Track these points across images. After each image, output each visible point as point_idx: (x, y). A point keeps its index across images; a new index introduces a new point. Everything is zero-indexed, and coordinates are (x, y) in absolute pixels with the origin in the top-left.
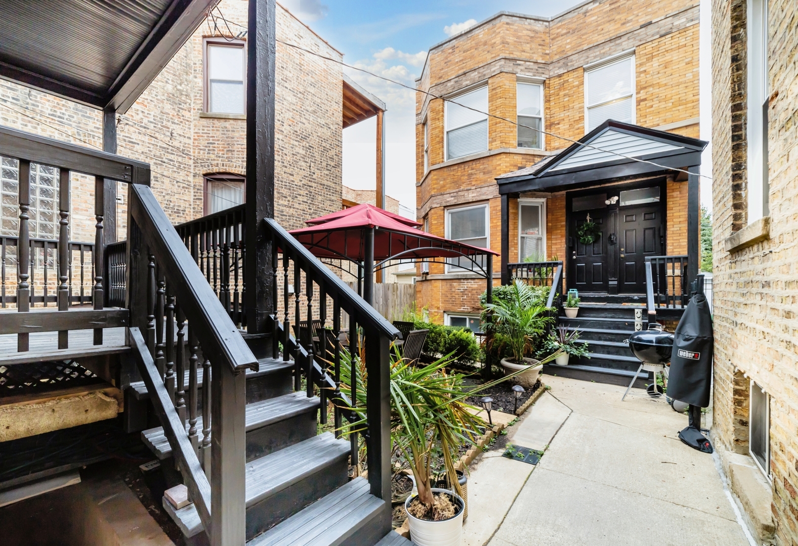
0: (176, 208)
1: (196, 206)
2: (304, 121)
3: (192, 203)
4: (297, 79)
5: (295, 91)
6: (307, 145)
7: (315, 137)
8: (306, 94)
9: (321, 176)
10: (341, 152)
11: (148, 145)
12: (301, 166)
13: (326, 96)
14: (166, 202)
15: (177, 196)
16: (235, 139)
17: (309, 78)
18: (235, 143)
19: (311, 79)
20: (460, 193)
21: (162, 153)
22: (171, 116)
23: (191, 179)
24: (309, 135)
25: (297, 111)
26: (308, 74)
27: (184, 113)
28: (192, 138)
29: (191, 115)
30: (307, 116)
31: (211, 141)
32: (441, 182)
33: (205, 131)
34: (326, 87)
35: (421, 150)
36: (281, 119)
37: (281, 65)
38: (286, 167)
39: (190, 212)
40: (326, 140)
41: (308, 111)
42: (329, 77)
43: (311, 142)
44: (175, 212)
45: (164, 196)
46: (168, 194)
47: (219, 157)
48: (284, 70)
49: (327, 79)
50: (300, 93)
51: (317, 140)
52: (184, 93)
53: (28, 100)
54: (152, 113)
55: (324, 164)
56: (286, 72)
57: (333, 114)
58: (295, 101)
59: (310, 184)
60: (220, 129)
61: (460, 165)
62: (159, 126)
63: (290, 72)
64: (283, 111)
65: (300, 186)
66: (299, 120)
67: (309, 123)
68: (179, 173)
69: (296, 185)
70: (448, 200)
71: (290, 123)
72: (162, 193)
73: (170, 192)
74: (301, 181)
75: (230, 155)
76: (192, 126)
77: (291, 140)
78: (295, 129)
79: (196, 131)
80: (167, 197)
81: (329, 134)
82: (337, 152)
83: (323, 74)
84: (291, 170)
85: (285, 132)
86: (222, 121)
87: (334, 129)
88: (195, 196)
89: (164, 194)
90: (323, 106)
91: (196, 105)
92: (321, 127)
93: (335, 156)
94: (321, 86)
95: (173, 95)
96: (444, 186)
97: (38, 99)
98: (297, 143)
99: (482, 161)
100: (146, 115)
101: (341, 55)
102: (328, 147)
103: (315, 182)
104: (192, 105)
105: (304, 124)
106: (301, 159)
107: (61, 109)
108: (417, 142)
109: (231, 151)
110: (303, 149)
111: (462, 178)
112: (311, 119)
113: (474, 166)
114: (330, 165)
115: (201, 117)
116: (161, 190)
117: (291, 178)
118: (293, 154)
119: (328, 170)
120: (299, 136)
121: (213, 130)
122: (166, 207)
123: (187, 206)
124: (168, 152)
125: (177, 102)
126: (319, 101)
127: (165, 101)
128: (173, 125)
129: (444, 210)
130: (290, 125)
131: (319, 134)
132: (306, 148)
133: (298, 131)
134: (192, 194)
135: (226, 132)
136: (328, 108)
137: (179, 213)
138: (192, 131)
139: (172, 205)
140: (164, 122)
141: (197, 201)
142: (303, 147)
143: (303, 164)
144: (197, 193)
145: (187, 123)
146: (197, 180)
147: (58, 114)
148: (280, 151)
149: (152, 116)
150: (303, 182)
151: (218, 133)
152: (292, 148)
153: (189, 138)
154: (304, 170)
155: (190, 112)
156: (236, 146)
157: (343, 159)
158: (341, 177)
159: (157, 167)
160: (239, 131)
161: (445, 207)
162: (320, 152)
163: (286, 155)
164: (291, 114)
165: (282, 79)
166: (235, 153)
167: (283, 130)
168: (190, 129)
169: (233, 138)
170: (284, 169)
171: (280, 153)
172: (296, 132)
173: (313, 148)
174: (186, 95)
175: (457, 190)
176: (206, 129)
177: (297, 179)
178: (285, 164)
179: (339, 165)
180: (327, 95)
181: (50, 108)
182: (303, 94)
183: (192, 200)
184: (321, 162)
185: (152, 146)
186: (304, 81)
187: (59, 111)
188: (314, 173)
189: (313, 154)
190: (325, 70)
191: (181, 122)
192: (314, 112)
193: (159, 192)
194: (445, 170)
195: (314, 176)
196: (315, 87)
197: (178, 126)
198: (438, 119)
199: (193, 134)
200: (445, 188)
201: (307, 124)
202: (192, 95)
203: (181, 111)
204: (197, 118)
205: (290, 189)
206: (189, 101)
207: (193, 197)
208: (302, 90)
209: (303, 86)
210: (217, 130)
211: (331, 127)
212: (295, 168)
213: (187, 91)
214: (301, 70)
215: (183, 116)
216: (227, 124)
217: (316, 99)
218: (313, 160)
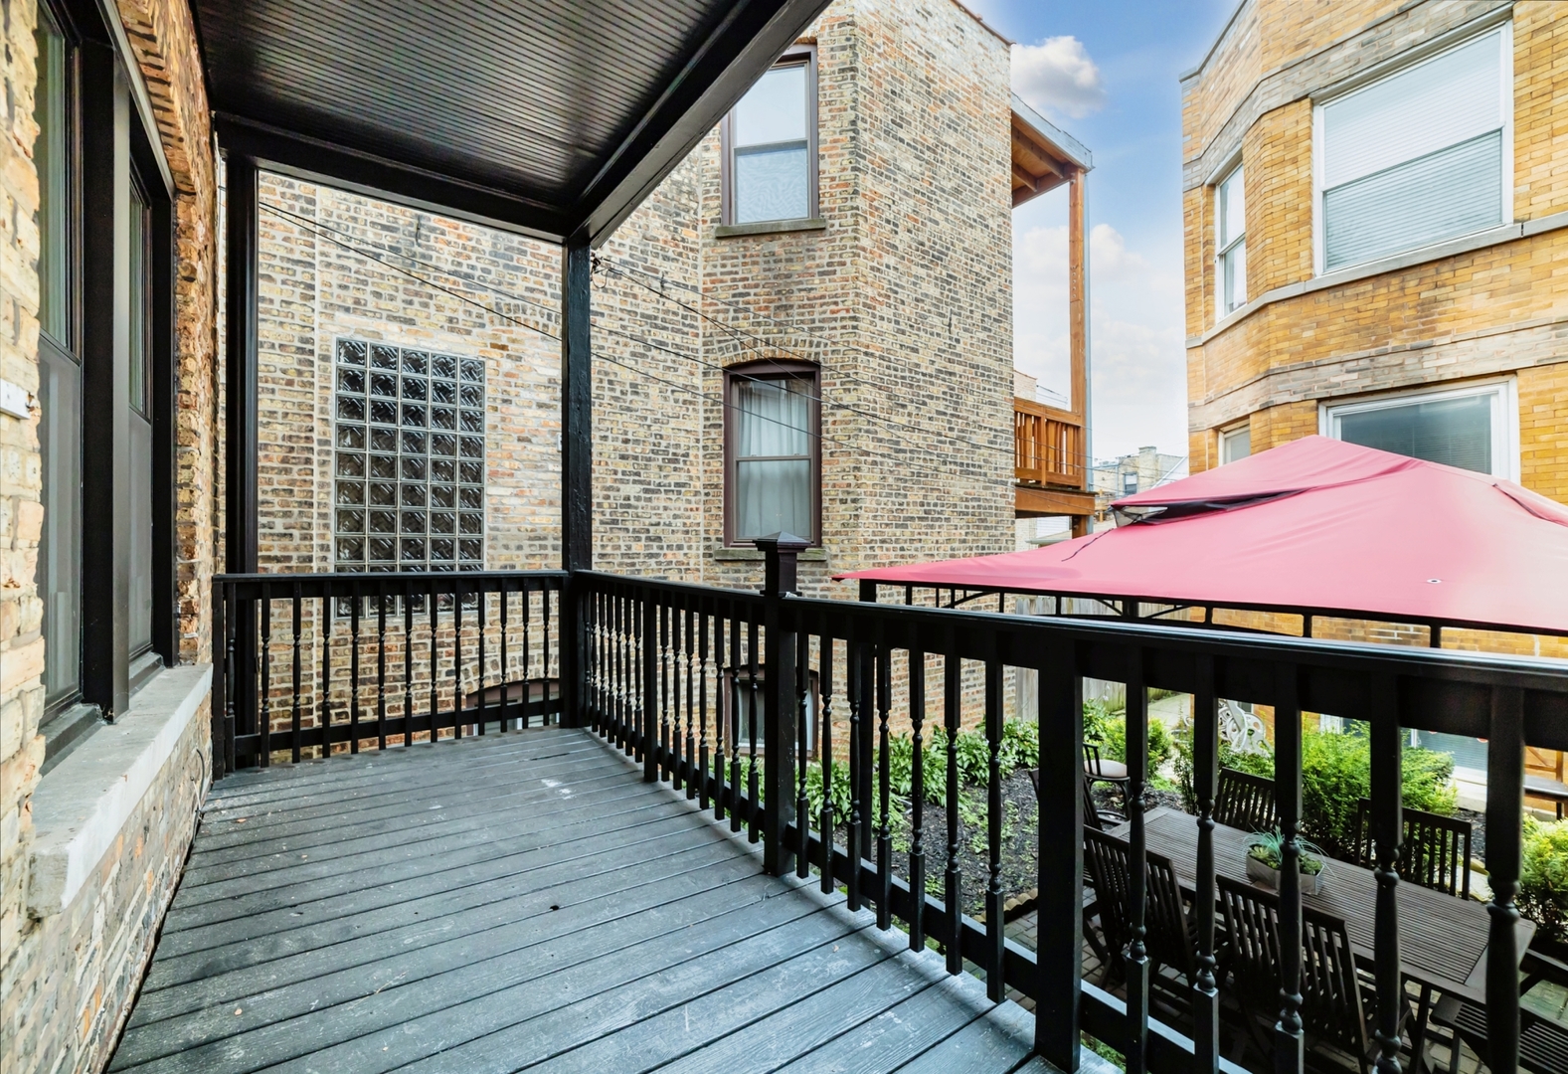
0: (671, 450)
1: (709, 443)
2: (938, 216)
3: (701, 437)
4: (922, 117)
5: (919, 147)
6: (944, 273)
7: (959, 251)
8: (939, 151)
9: (972, 345)
10: (1010, 282)
11: (620, 315)
12: (932, 326)
13: (979, 150)
14: (652, 439)
15: (673, 423)
16: (795, 278)
17: (946, 110)
18: (794, 288)
19: (949, 112)
20: (1382, 359)
21: (646, 328)
22: (661, 244)
23: (698, 381)
24: (948, 249)
25: (923, 194)
26: (942, 102)
27: (685, 232)
28: (701, 287)
29: (697, 236)
30: (943, 205)
31: (741, 290)
32: (1308, 334)
33: (729, 269)
34: (978, 127)
35: (1201, 254)
36: (891, 218)
37: (889, 88)
38: (903, 332)
39: (696, 456)
40: (980, 257)
41: (944, 191)
42: (984, 103)
43: (953, 266)
44: (670, 461)
45: (649, 426)
46: (656, 421)
47: (759, 324)
48: (897, 98)
49: (981, 107)
50: (929, 148)
51: (964, 260)
52: (685, 188)
53: (416, 249)
54: (628, 242)
55: (977, 316)
56: (900, 104)
57: (993, 192)
58: (918, 169)
59: (951, 368)
60: (761, 259)
61: (1385, 280)
62: (641, 270)
63: (908, 101)
64: (896, 198)
65: (931, 376)
66: (927, 215)
67: (947, 220)
68: (676, 370)
69: (924, 375)
70: (1334, 380)
71: (910, 225)
72: (646, 418)
73: (659, 416)
74: (933, 362)
75: (782, 317)
76: (700, 262)
77: (913, 267)
78: (920, 238)
79: (709, 270)
80: (655, 428)
81: (986, 241)
82: (1003, 282)
83: (972, 97)
84: (914, 338)
85: (901, 247)
86: (764, 239)
87: (995, 227)
88: (707, 419)
89: (649, 422)
90: (972, 174)
91: (708, 212)
92: (971, 226)
93: (998, 294)
94: (970, 126)
95: (666, 197)
96: (1318, 343)
97: (432, 243)
98: (922, 272)
99: (1479, 259)
100: (616, 247)
101: (1008, 44)
102: (984, 274)
103: (960, 363)
104: (701, 213)
105: (937, 223)
106: (933, 309)
107: (469, 258)
108: (1187, 234)
109: (786, 308)
110: (936, 285)
111: (1393, 315)
112: (950, 211)
113: (1449, 275)
114: (990, 317)
115: (719, 238)
116: (645, 413)
117: (914, 358)
118: (917, 300)
119: (985, 329)
120: (927, 253)
121: (744, 264)
122: (653, 451)
123: (691, 444)
124: (656, 326)
125: (673, 210)
126: (965, 163)
127: (651, 212)
128: (667, 264)
129: (1317, 408)
130: (909, 231)
131: (966, 245)
132: (943, 280)
133: (927, 243)
134: (702, 414)
135: (773, 265)
136: (983, 179)
137: (676, 461)
138: (700, 271)
139: (664, 443)
140: (650, 258)
141: (712, 430)
142: (936, 278)
143: (937, 320)
144: (712, 411)
145: (691, 254)
146: (711, 383)
147: (465, 269)
148: (892, 295)
149: (627, 249)
150: (936, 366)
151: (755, 268)
152: (915, 284)
153: (695, 289)
154: (938, 335)
155: (695, 228)
156: (797, 294)
157: (1014, 299)
158: (1011, 344)
159: (637, 362)
160: (802, 260)
161: (1320, 400)
162: (969, 288)
163: (903, 303)
164: (912, 202)
165: (893, 122)
166: (796, 311)
167: (897, 243)
168: (695, 267)
169: (788, 276)
170: (900, 336)
171: (892, 301)
172: (922, 244)
173: (955, 278)
174: (689, 193)
175: (1373, 351)
176: (729, 262)
177: (923, 359)
178: (902, 327)
179: (1005, 316)
180: (981, 145)
181: (450, 259)
182: (935, 152)
183: (700, 429)
184: (971, 312)
185: (626, 317)
186: (936, 118)
187: (465, 262)
188: (958, 341)
189: (956, 293)
190: (976, 88)
191: (680, 254)
192: (957, 191)
193: (641, 417)
194: (1323, 297)
195: (959, 349)
196: (956, 130)
197: (674, 264)
198: (1295, 161)
199: (701, 278)
200: (1322, 349)
201: (942, 223)
202: (699, 191)
203: (680, 229)
204: (710, 240)
205: (911, 386)
206: (694, 205)
207: (702, 422)
208: (931, 142)
209: (934, 131)
210: (755, 263)
211: (990, 222)
212: (922, 333)
213: (690, 185)
214: (929, 93)
215: (683, 240)
216: (776, 246)
217: (959, 159)
218: (956, 310)
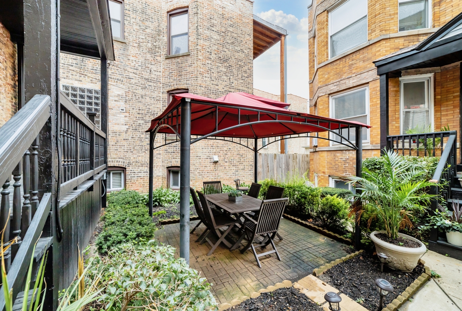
0: (153, 112)
2: (226, 50)
3: (161, 109)
4: (221, 24)
5: (219, 32)
6: (228, 65)
7: (233, 59)
8: (226, 33)
9: (238, 84)
11: (138, 79)
12: (223, 79)
13: (241, 32)
14: (147, 109)
15: (153, 105)
16: (183, 68)
18: (183, 70)
19: (230, 22)
20: (341, 82)
21: (145, 82)
22: (150, 61)
23: (161, 95)
24: (229, 58)
25: (221, 44)
26: (228, 19)
27: (157, 58)
28: (162, 71)
29: (161, 59)
30: (228, 47)
31: (171, 72)
32: (326, 76)
33: (168, 66)
34: (241, 26)
36: (209, 51)
38: (213, 81)
40: (241, 60)
41: (228, 43)
42: (243, 19)
43: (231, 63)
44: (152, 115)
45: (146, 106)
46: (148, 105)
47: (175, 80)
48: (212, 20)
49: (242, 20)
50: (223, 32)
51: (235, 61)
52: (157, 47)
53: (82, 64)
54: (140, 61)
55: (240, 76)
57: (246, 43)
58: (219, 38)
59: (230, 90)
60: (175, 64)
61: (342, 59)
62: (144, 67)
63: (216, 20)
64: (211, 46)
65: (223, 92)
66: (222, 50)
67: (229, 51)
68: (154, 92)
69: (220, 92)
70: (332, 89)
71: (216, 53)
72: (145, 104)
74: (224, 88)
75: (180, 78)
76: (162, 65)
77: (217, 63)
78: (219, 56)
79: (164, 67)
80: (148, 107)
81: (243, 56)
82: (249, 67)
83: (239, 18)
84: (217, 82)
85: (212, 58)
86: (176, 58)
87: (247, 52)
90: (239, 38)
91: (164, 52)
92: (238, 52)
93: (247, 70)
94: (238, 25)
95: (152, 49)
96: (328, 79)
97: (86, 62)
98: (220, 65)
99: (361, 52)
100: (137, 62)
101: (252, 2)
102: (242, 65)
103: (233, 89)
104: (162, 53)
105: (226, 52)
106: (224, 74)
107: (96, 66)
109: (181, 75)
110: (225, 68)
111: (344, 69)
112: (230, 48)
113: (355, 57)
114: (244, 76)
115: (166, 59)
117: (217, 87)
118: (218, 72)
119: (243, 79)
120: (222, 60)
121: (172, 65)
122: (147, 112)
123: (159, 111)
124: (148, 81)
125: (154, 52)
126: (236, 35)
127: (147, 53)
128: (152, 66)
129: (329, 97)
130: (216, 54)
131: (236, 57)
132: (227, 67)
133: (222, 57)
134: (162, 103)
135: (178, 65)
136: (242, 39)
137: (154, 115)
138: (162, 67)
139: (150, 111)
140: (147, 65)
141: (164, 107)
142: (225, 66)
143: (225, 77)
144: (164, 102)
145: (159, 63)
146: (164, 96)
147: (95, 68)
148: (209, 71)
149: (140, 63)
150: (225, 89)
151: (174, 66)
152: (217, 68)
153: (160, 72)
154: (225, 81)
155: (160, 57)
156: (183, 72)
157: (253, 71)
158: (252, 84)
159: (143, 90)
160: (185, 63)
161: (329, 94)
162: (237, 69)
163: (213, 73)
164: (216, 46)
166: (183, 76)
167: (211, 57)
168: (160, 66)
169: (181, 67)
170: (212, 82)
171: (209, 72)
172: (220, 57)
173: (232, 66)
174: (159, 48)
175: (339, 80)
176: (168, 65)
177: (220, 87)
178: (213, 79)
179: (250, 76)
180: (242, 30)
181: (91, 66)
183: (161, 107)
184: (238, 75)
185: (140, 79)
186: (226, 24)
187: (95, 67)
188: (233, 83)
189: (232, 70)
190: (240, 15)
191: (156, 63)
192: (233, 43)
194: (329, 65)
195: (233, 85)
196: (233, 27)
197: (154, 66)
198: (324, 28)
199: (162, 69)
201: (227, 52)
202: (162, 47)
203: (156, 57)
204: (164, 59)
205: (216, 95)
206: (160, 51)
207: (162, 105)
208: (223, 30)
209: (225, 27)
210: (174, 65)
211: (245, 51)
212: (220, 81)
213: (159, 46)
214: (223, 18)
215: (157, 60)
216: (179, 60)
217: (234, 34)
218: (232, 75)
